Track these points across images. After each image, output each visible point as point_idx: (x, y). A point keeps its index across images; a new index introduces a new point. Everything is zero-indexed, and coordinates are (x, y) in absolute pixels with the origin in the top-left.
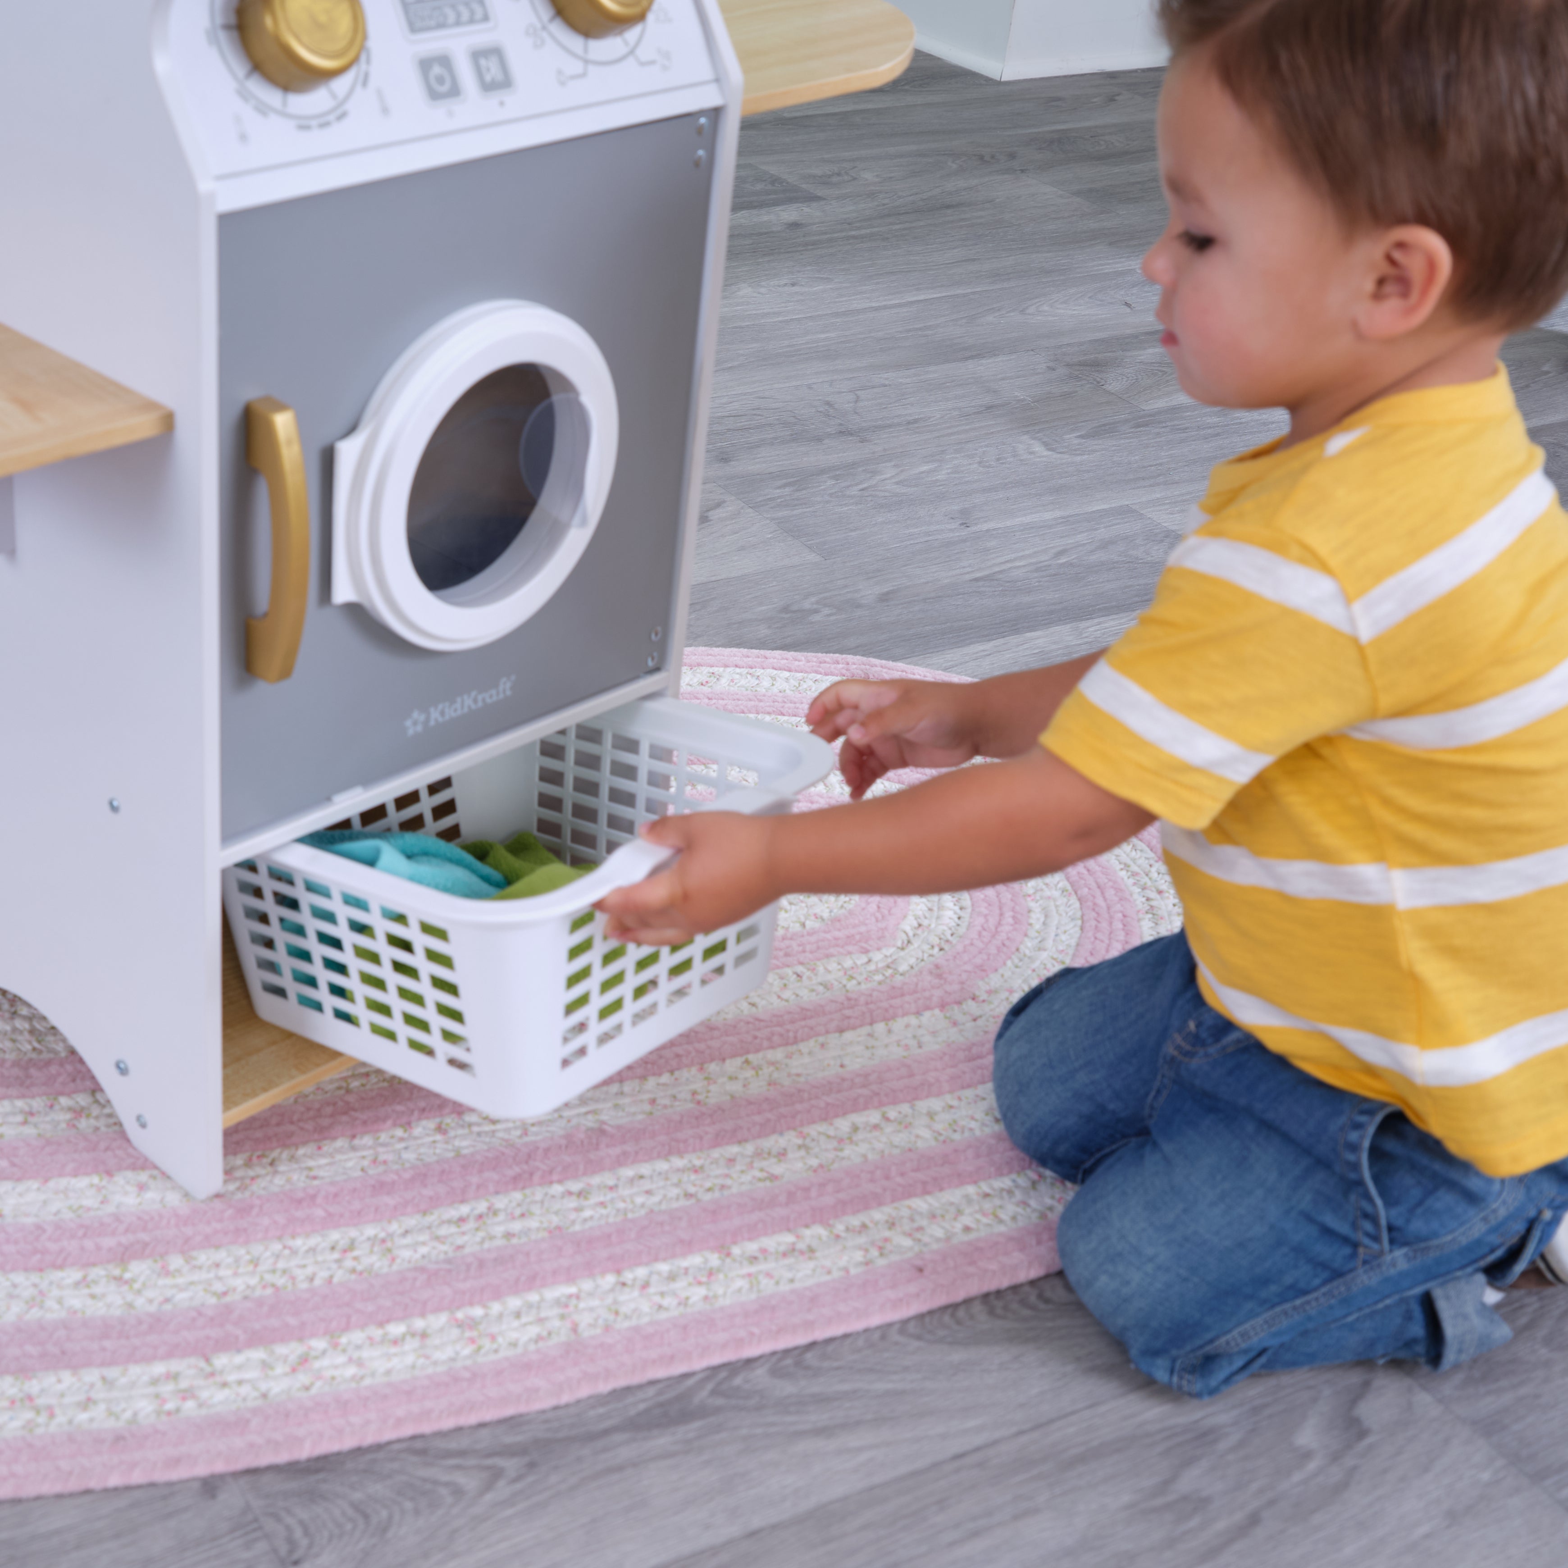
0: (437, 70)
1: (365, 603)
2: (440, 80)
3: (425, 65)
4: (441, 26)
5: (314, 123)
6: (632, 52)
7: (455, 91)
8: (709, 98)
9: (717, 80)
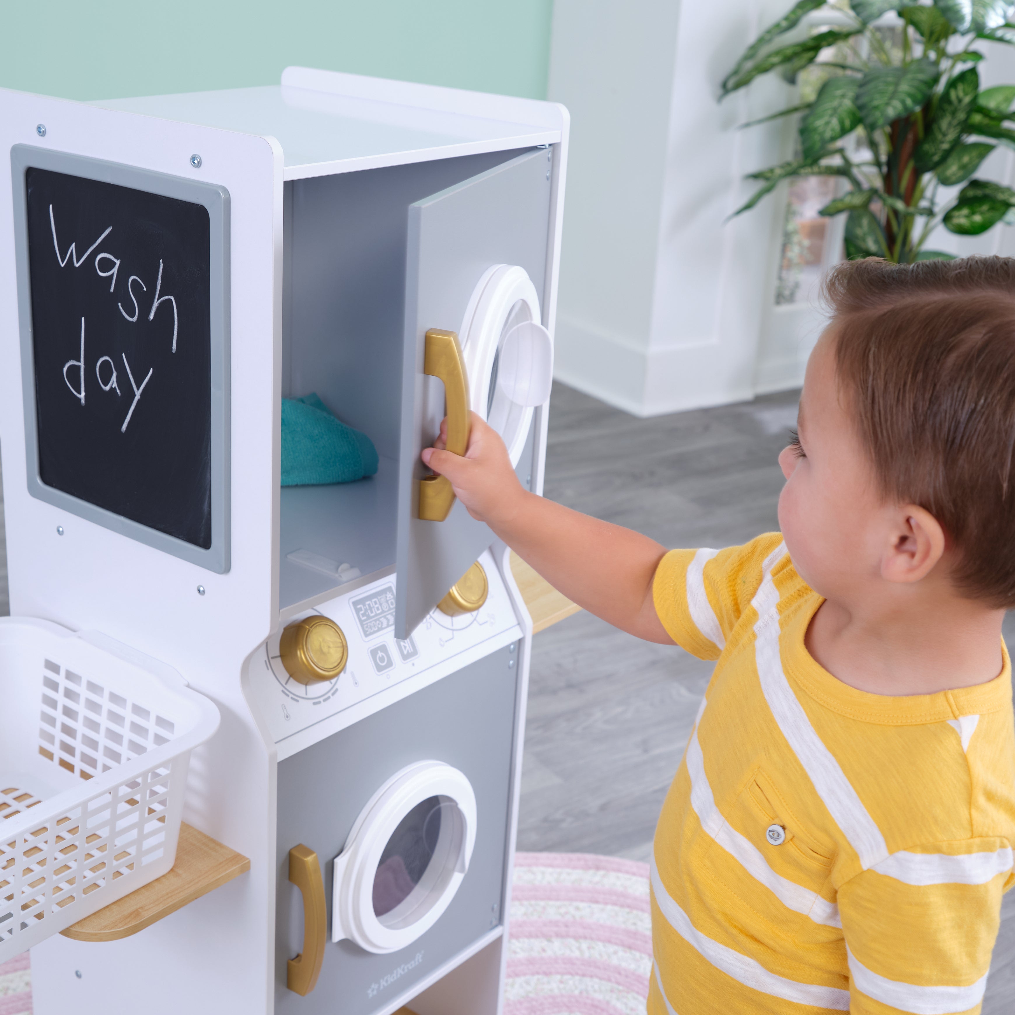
0: (380, 654)
1: (350, 938)
2: (382, 659)
3: (374, 653)
4: (380, 629)
5: (321, 699)
6: (475, 619)
7: (390, 664)
8: (516, 635)
9: (519, 624)
